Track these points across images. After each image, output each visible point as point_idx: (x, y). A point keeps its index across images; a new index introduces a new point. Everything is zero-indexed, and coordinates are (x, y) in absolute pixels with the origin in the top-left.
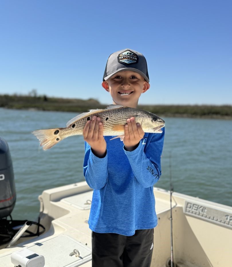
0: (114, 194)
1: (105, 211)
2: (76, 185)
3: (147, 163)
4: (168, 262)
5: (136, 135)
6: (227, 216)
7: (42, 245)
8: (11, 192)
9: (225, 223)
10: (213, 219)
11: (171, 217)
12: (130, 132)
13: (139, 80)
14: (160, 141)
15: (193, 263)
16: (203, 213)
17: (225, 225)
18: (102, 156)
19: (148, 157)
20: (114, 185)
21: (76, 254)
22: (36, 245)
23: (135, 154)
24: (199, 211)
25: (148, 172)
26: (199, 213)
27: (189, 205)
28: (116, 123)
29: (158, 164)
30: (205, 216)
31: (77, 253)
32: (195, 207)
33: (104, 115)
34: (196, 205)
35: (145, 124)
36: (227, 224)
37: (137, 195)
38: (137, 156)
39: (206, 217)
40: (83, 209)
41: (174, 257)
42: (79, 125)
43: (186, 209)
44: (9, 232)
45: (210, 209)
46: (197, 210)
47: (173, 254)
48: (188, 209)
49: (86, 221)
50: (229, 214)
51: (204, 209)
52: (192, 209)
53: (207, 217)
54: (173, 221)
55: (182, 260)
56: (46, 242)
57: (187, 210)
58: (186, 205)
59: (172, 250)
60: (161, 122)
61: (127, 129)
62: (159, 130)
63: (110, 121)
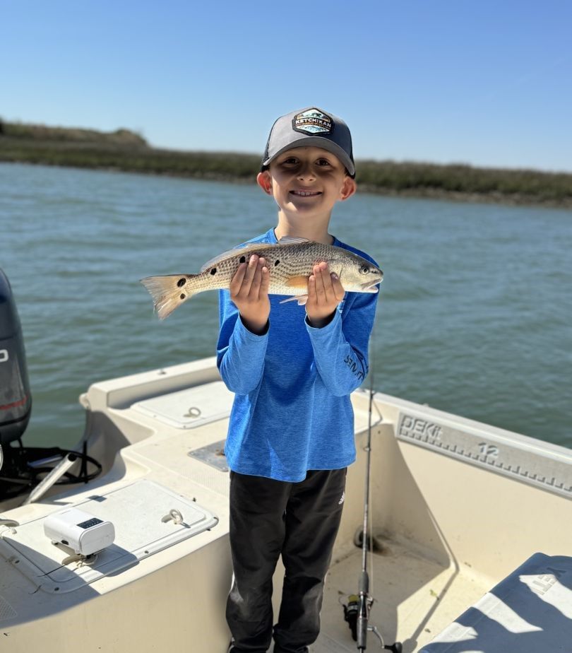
0: (273, 405)
1: (253, 435)
2: (164, 373)
3: (346, 350)
4: (358, 534)
5: (329, 296)
6: (483, 444)
7: (105, 499)
8: (22, 387)
9: (477, 458)
10: (454, 451)
11: (369, 445)
12: (319, 290)
13: (334, 169)
14: (369, 307)
15: (409, 538)
16: (434, 437)
17: (478, 462)
18: (261, 331)
19: (348, 339)
20: (275, 387)
21: (175, 518)
22: (93, 501)
23: (328, 332)
24: (427, 433)
25: (345, 367)
26: (427, 437)
27: (408, 420)
28: (294, 272)
29: (363, 353)
30: (439, 444)
31: (178, 517)
32: (420, 425)
33: (271, 254)
34: (422, 421)
35: (346, 277)
36: (481, 460)
37: (315, 408)
38: (330, 337)
39: (440, 446)
40: (182, 426)
41: (371, 526)
42: (224, 270)
43: (401, 430)
44: (22, 473)
45: (450, 430)
46: (423, 431)
47: (367, 519)
48: (404, 428)
49: (190, 453)
50: (488, 440)
51: (437, 429)
52: (413, 429)
53: (443, 445)
54: (371, 453)
55: (386, 531)
56: (111, 496)
57: (403, 432)
58: (401, 420)
59: (367, 512)
60: (375, 273)
61: (313, 284)
62: (372, 288)
63: (282, 266)
